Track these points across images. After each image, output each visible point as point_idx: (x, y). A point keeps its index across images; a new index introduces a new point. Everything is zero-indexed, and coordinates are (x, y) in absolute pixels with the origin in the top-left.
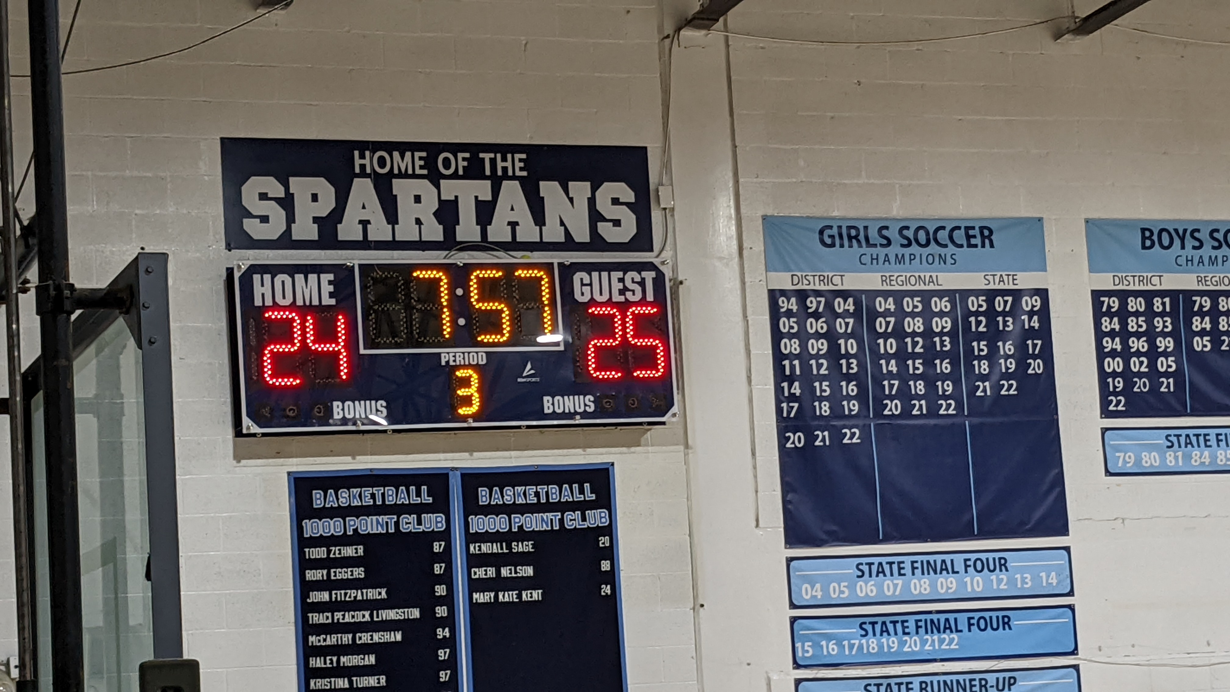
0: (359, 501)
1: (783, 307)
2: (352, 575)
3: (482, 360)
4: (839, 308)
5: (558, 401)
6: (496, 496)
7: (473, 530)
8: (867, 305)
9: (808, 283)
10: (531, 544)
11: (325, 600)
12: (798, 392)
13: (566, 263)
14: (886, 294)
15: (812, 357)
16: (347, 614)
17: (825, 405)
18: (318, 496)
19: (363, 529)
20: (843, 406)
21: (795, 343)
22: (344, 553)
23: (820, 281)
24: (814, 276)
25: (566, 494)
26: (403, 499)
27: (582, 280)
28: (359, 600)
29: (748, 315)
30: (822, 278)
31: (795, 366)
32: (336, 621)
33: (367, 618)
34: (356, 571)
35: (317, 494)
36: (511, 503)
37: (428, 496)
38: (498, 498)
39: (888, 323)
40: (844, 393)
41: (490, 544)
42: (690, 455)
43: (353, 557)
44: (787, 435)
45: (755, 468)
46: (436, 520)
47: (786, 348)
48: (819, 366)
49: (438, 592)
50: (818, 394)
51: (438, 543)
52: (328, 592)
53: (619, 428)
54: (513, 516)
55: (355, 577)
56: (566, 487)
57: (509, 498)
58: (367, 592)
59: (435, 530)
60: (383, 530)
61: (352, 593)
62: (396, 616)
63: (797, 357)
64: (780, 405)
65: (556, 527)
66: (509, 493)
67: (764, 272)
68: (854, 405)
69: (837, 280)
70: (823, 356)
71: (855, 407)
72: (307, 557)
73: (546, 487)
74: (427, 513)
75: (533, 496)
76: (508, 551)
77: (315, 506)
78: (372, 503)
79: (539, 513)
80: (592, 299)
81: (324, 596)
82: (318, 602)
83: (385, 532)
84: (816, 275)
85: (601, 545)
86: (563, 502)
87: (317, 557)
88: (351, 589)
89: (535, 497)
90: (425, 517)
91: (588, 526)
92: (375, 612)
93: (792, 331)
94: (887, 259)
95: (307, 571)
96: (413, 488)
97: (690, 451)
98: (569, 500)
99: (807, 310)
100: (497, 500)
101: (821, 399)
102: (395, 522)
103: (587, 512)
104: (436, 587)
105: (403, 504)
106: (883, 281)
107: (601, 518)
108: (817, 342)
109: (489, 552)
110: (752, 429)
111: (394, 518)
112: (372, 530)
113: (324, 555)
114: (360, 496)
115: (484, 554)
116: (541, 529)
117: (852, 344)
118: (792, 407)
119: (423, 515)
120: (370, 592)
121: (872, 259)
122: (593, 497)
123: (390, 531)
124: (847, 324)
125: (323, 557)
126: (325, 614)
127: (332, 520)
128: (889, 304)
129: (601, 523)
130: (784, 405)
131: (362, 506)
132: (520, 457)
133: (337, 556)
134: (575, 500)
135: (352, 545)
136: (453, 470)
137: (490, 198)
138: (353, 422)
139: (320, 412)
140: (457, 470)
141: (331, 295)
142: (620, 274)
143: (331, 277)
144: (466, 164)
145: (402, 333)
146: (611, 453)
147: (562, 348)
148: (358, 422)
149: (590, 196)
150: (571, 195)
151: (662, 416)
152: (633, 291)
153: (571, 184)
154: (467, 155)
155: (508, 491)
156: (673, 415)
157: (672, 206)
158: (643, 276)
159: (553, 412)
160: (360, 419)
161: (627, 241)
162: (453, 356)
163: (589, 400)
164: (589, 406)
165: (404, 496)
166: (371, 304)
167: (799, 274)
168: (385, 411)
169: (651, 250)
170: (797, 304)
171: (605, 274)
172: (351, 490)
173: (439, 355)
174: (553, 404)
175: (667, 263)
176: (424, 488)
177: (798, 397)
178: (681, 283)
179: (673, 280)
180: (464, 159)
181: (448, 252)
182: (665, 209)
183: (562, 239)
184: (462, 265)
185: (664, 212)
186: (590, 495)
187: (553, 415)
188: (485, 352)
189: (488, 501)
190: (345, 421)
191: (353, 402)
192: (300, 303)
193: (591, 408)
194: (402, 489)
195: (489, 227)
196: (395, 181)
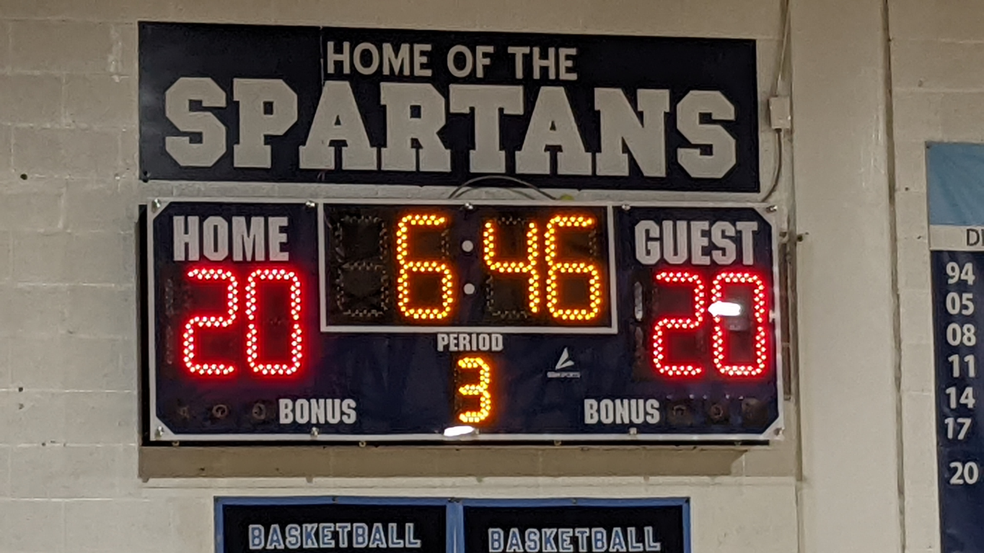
0: (315, 541)
1: (953, 277)
3: (497, 345)
5: (607, 406)
6: (514, 542)
12: (971, 403)
13: (624, 207)
18: (257, 533)
21: (969, 330)
25: (617, 542)
26: (378, 542)
27: (647, 232)
29: (899, 286)
31: (967, 363)
35: (255, 531)
36: (535, 551)
37: (415, 538)
38: (517, 545)
42: (805, 491)
44: (953, 465)
45: (902, 512)
47: (954, 338)
53: (700, 447)
56: (617, 531)
57: (532, 545)
63: (971, 350)
64: (944, 422)
66: (532, 537)
67: (925, 224)
73: (587, 530)
77: (251, 547)
78: (333, 545)
80: (662, 260)
86: (612, 552)
89: (570, 543)
93: (965, 312)
96: (393, 526)
97: (804, 485)
98: (621, 550)
100: (514, 547)
105: (378, 549)
114: (317, 534)
118: (962, 425)
122: (658, 547)
130: (950, 421)
131: (319, 549)
132: (551, 486)
134: (631, 550)
136: (452, 502)
137: (520, 111)
138: (306, 428)
139: (260, 414)
140: (458, 502)
141: (283, 247)
142: (705, 225)
143: (284, 221)
144: (487, 61)
145: (382, 303)
146: (686, 484)
147: (614, 330)
148: (314, 429)
149: (668, 110)
150: (640, 109)
151: (761, 432)
152: (723, 250)
153: (641, 93)
154: (490, 49)
155: (532, 535)
156: (777, 431)
157: (789, 127)
158: (738, 228)
159: (600, 421)
160: (318, 425)
161: (720, 175)
162: (455, 338)
163: (652, 407)
164: (652, 415)
165: (380, 537)
166: (340, 261)
167: (979, 229)
168: (353, 414)
169: (756, 188)
170: (974, 274)
171: (682, 225)
172: (304, 526)
173: (435, 335)
174: (598, 411)
175: (775, 210)
176: (410, 527)
177: (970, 410)
178: (800, 238)
179: (785, 233)
180: (485, 55)
181: (455, 188)
182: (778, 131)
183: (625, 172)
184: (471, 207)
185: (777, 135)
186: (652, 544)
187: (600, 427)
188: (502, 334)
189: (502, 547)
190: (295, 427)
191: (309, 401)
192: (238, 257)
193: (655, 419)
194: (377, 527)
195: (517, 153)
196: (383, 85)
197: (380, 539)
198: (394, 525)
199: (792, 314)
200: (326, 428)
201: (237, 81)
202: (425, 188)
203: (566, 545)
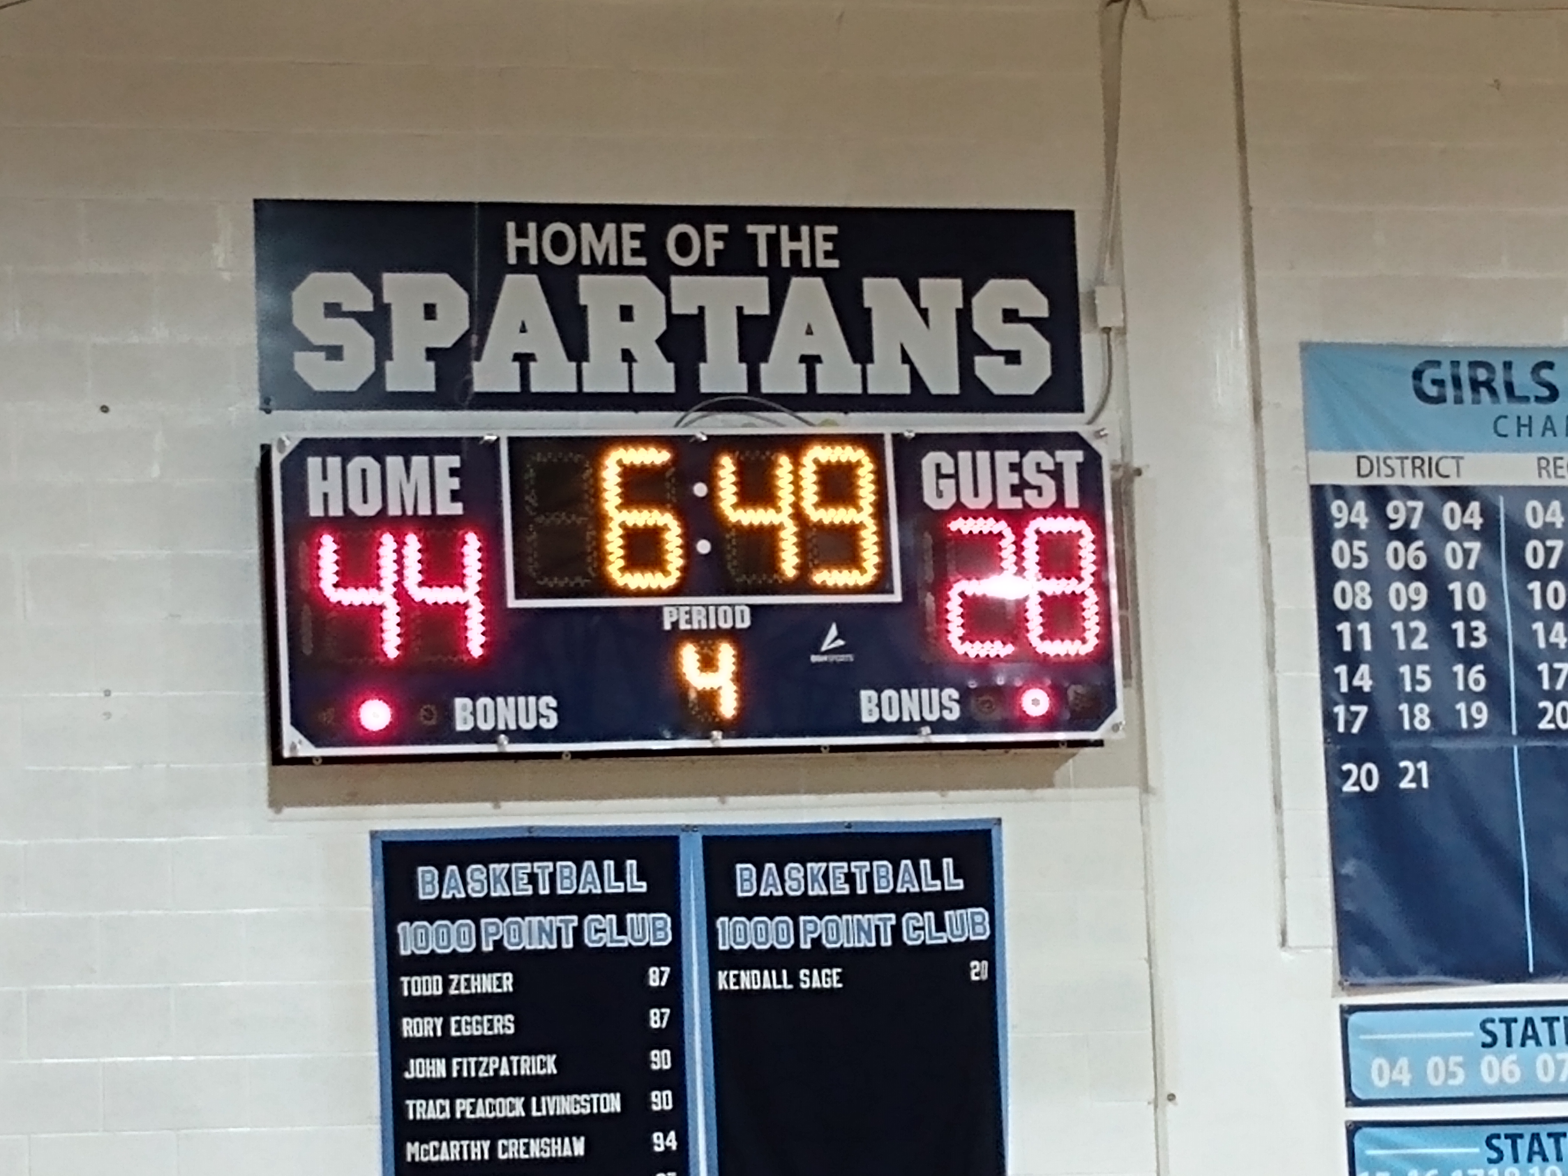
0: (506, 887)
1: (1339, 520)
2: (491, 1028)
3: (743, 621)
4: (1452, 519)
5: (890, 699)
6: (771, 882)
7: (724, 944)
8: (1506, 515)
9: (1389, 472)
10: (838, 974)
11: (439, 1075)
12: (1367, 685)
13: (906, 434)
14: (1545, 494)
15: (1396, 616)
16: (480, 1101)
17: (1421, 711)
18: (428, 877)
19: (513, 940)
20: (1459, 712)
21: (1362, 589)
22: (476, 987)
23: (1414, 468)
24: (1402, 459)
25: (907, 878)
26: (590, 885)
27: (938, 466)
28: (505, 1077)
29: (1270, 534)
30: (1418, 463)
31: (1361, 633)
32: (458, 1115)
33: (519, 1112)
34: (499, 1021)
35: (426, 875)
36: (799, 893)
37: (639, 880)
38: (774, 885)
39: (1549, 551)
40: (1461, 687)
41: (758, 972)
42: (1152, 806)
43: (493, 994)
44: (1345, 767)
45: (1280, 830)
46: (654, 924)
47: (1344, 600)
48: (1411, 634)
49: (656, 1063)
50: (1408, 688)
51: (656, 969)
52: (444, 1061)
53: (1013, 751)
54: (802, 918)
55: (496, 1031)
56: (906, 865)
57: (795, 885)
58: (519, 1062)
59: (653, 944)
60: (551, 943)
61: (492, 1063)
62: (575, 1109)
63: (1368, 615)
64: (1332, 710)
65: (886, 940)
66: (794, 874)
67: (1303, 452)
68: (1479, 711)
69: (1447, 466)
70: (1419, 615)
71: (1482, 714)
72: (406, 993)
73: (867, 864)
74: (637, 911)
75: (843, 880)
76: (791, 987)
77: (422, 897)
78: (530, 892)
79: (852, 912)
80: (958, 503)
81: (437, 1068)
82: (425, 1079)
83: (554, 946)
84: (1407, 458)
85: (974, 978)
86: (901, 894)
87: (425, 993)
88: (488, 1055)
89: (846, 882)
90: (632, 919)
91: (949, 941)
92: (534, 1100)
93: (1356, 566)
94: (1549, 425)
95: (405, 1020)
96: (609, 865)
97: (1151, 798)
98: (912, 890)
99: (1388, 525)
100: (771, 888)
101: (1413, 698)
102: (574, 928)
103: (947, 914)
104: (653, 1052)
105: (590, 895)
106: (1540, 468)
107: (974, 924)
108: (1407, 587)
109: (755, 987)
110: (1276, 755)
111: (572, 921)
112: (530, 944)
113: (438, 989)
114: (508, 877)
115: (746, 990)
116: (857, 945)
117: (1476, 591)
118: (1357, 714)
119: (629, 916)
120: (525, 1061)
121: (1520, 425)
122: (959, 884)
123: (565, 946)
124: (1467, 553)
125: (436, 993)
126: (439, 1102)
127: (453, 923)
128: (1553, 515)
129: (975, 934)
130: (1340, 710)
131: (512, 897)
132: (818, 807)
133: (463, 991)
134: (925, 889)
135: (492, 971)
136: (687, 831)
137: (765, 311)
138: (491, 737)
139: (430, 719)
140: (697, 831)
141: (455, 496)
142: (1013, 456)
143: (455, 461)
144: (720, 245)
145: (590, 569)
146: (995, 801)
147: (897, 597)
148: (502, 736)
149: (961, 306)
150: (923, 305)
151: (1094, 728)
152: (1039, 489)
153: (925, 284)
154: (724, 229)
155: (794, 872)
156: (1115, 728)
157: (1121, 324)
158: (1058, 460)
159: (881, 720)
160: (507, 732)
161: (1032, 391)
162: (686, 613)
163: (951, 699)
164: (951, 710)
165: (593, 878)
166: (532, 513)
167: (1372, 455)
168: (554, 716)
169: (1079, 408)
170: (1367, 514)
171: (983, 456)
172: (492, 866)
173: (659, 610)
174: (879, 705)
175: (1106, 435)
176: (631, 864)
177: (1368, 693)
178: (1139, 472)
179: (1119, 466)
180: (717, 237)
181: (682, 414)
182: (1107, 330)
183: (905, 389)
184: (704, 438)
185: (1105, 336)
186: (953, 881)
187: (881, 727)
188: (747, 605)
189: (755, 890)
190: (475, 736)
191: (494, 699)
192: (394, 510)
193: (954, 715)
194: (589, 867)
195: (763, 366)
196: (583, 279)
197: (593, 883)
198: (612, 863)
199: (1130, 572)
200: (517, 735)
201: (388, 279)
202: (642, 414)
203: (841, 884)
